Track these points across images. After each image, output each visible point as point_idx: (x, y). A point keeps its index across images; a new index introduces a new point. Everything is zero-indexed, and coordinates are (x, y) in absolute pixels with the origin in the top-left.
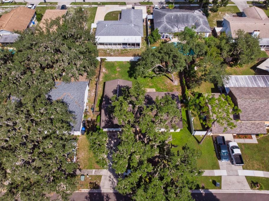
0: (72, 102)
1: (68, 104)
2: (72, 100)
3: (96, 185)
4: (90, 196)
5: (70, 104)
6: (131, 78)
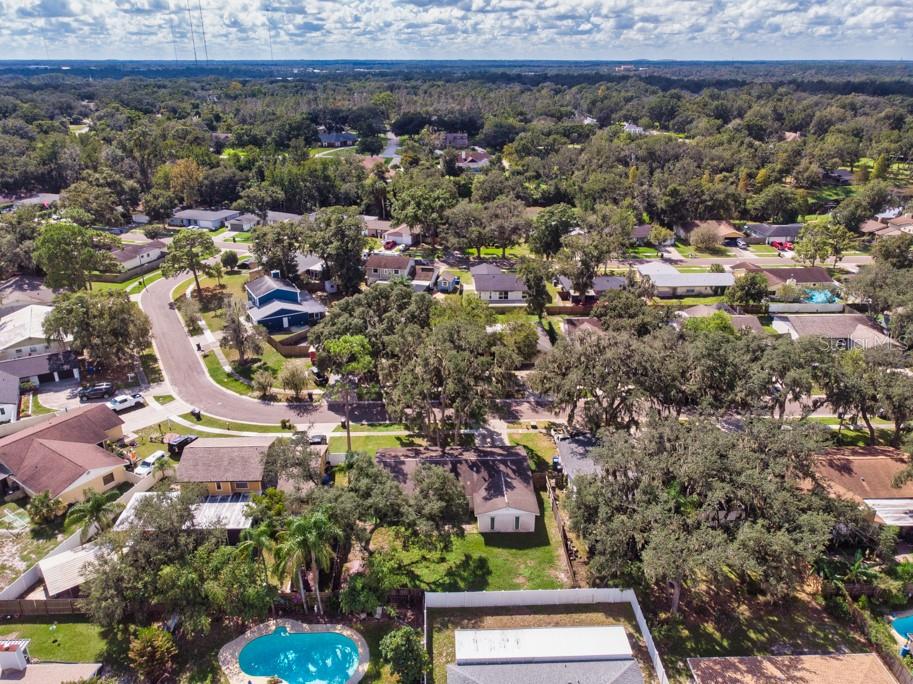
3: (512, 424)
6: (481, 557)
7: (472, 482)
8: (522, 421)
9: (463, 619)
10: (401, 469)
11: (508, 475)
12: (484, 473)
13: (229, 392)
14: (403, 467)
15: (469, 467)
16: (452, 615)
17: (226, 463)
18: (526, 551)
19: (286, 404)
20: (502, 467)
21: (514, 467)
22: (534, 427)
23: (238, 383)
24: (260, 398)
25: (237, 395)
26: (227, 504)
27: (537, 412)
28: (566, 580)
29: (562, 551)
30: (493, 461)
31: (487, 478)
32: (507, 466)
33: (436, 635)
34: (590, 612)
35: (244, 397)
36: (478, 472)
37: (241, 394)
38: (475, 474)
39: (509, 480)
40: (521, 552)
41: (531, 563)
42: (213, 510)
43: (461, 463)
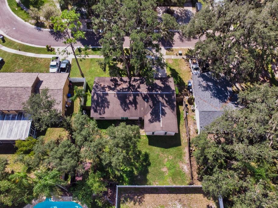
0: (210, 100)
1: (212, 97)
2: (210, 102)
3: (169, 50)
4: (172, 45)
5: (211, 97)
6: (146, 152)
7: (144, 108)
8: (173, 48)
9: (135, 196)
10: (106, 98)
11: (163, 105)
12: (151, 103)
13: (19, 19)
14: (107, 97)
15: (143, 98)
16: (130, 193)
17: (9, 98)
18: (169, 150)
19: (49, 30)
20: (161, 99)
21: (167, 99)
22: (181, 54)
23: (23, 12)
24: (35, 25)
25: (23, 21)
26: (16, 121)
27: (182, 41)
28: (187, 170)
29: (186, 150)
30: (156, 95)
31: (152, 106)
32: (163, 98)
33: (121, 205)
34: (196, 193)
35: (27, 23)
36: (147, 102)
37: (26, 21)
38: (146, 103)
39: (163, 108)
40: (166, 150)
41: (171, 157)
42: (8, 125)
43: (138, 96)
